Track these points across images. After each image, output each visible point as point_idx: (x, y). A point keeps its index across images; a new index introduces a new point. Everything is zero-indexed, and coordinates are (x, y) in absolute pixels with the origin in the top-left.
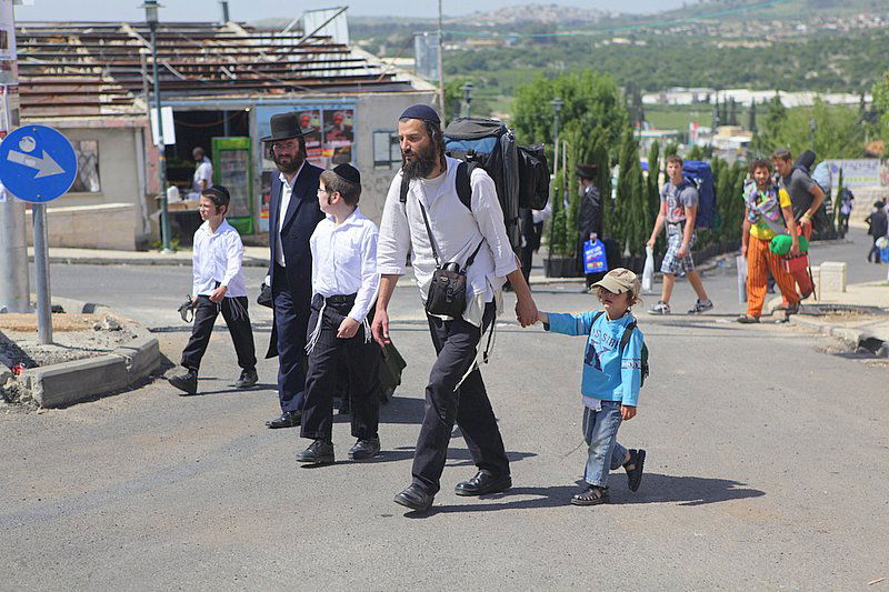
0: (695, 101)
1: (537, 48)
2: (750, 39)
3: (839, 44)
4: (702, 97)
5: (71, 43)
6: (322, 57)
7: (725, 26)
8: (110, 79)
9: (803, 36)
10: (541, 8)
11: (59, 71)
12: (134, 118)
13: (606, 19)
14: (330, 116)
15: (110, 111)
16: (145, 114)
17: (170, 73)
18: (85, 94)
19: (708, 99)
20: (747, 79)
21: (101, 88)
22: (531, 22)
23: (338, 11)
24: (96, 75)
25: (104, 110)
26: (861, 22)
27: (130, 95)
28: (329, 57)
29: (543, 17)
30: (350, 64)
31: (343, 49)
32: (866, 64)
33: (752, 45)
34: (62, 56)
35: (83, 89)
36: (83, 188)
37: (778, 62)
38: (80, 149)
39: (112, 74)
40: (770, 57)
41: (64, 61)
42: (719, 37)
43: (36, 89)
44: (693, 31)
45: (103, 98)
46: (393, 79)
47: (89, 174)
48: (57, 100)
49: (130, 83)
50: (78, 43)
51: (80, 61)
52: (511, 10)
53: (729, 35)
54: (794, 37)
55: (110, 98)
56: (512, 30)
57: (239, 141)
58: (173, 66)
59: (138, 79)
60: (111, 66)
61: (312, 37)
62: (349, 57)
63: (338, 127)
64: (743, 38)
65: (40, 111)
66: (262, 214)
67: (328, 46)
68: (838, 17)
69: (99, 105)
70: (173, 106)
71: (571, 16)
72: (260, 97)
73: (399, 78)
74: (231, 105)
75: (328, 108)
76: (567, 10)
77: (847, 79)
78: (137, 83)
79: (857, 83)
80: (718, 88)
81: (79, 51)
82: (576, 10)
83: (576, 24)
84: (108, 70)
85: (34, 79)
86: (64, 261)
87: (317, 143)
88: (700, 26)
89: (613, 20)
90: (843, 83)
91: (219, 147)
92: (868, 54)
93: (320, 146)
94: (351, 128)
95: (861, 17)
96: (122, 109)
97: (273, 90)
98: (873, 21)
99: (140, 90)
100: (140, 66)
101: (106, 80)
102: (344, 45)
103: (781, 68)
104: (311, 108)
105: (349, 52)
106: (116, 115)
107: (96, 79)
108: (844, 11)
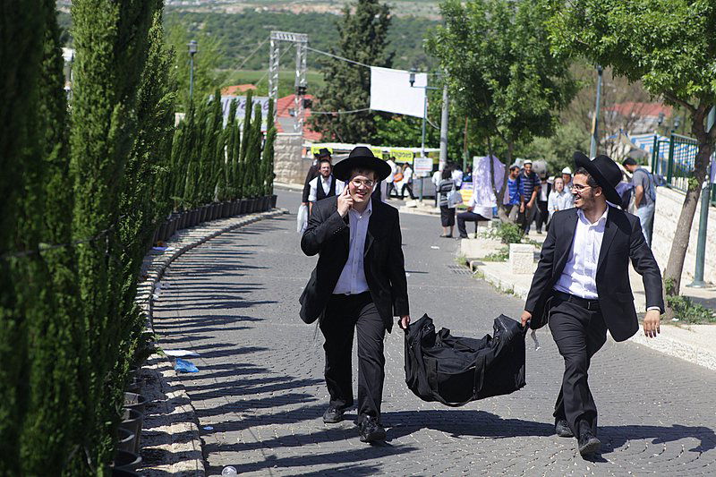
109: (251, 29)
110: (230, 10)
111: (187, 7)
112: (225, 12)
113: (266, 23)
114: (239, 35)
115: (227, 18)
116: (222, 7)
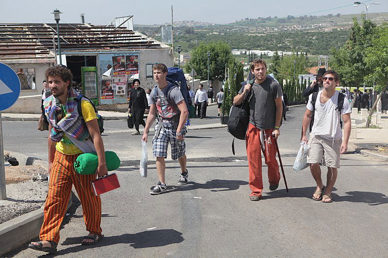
0: (241, 54)
1: (187, 35)
2: (259, 33)
3: (288, 35)
4: (244, 52)
5: (24, 30)
6: (122, 35)
7: (250, 28)
8: (40, 44)
9: (276, 32)
10: (188, 22)
11: (20, 40)
12: (49, 59)
13: (211, 26)
14: (128, 58)
15: (40, 57)
16: (54, 58)
17: (64, 41)
18: (30, 49)
19: (246, 53)
20: (258, 46)
21: (36, 47)
22: (185, 27)
23: (129, 18)
24: (34, 42)
25: (37, 56)
26: (295, 28)
27: (48, 50)
28: (125, 35)
29: (189, 25)
30: (134, 38)
31: (131, 32)
32: (298, 42)
33: (260, 35)
34: (21, 35)
35: (29, 48)
36: (29, 88)
37: (269, 41)
38: (28, 72)
39: (40, 42)
40: (266, 39)
41: (21, 37)
42: (248, 32)
43: (10, 48)
44: (240, 30)
45: (37, 51)
46: (152, 43)
47: (31, 82)
48: (18, 52)
49: (47, 45)
50: (27, 30)
51: (27, 37)
52: (178, 23)
53: (252, 32)
54: (273, 32)
55: (40, 51)
56: (178, 29)
57: (92, 68)
58: (65, 39)
59: (51, 44)
60: (40, 39)
61: (119, 27)
62: (134, 35)
63: (132, 62)
64: (256, 33)
65: (11, 57)
66: (102, 98)
67: (125, 31)
68: (288, 26)
69: (35, 54)
70: (66, 54)
71: (198, 25)
72: (101, 51)
73: (155, 43)
74: (89, 54)
75: (127, 55)
76: (197, 23)
77: (291, 47)
78: (50, 45)
79: (295, 48)
80: (249, 50)
81: (27, 33)
82: (200, 23)
83: (200, 27)
84: (39, 40)
85: (9, 44)
86: (21, 120)
87: (124, 69)
88: (242, 28)
89: (213, 26)
90: (290, 48)
91: (84, 71)
92: (298, 38)
93: (125, 70)
94: (137, 63)
95: (295, 26)
96: (45, 55)
97: (105, 48)
98: (299, 27)
99: (52, 48)
100: (52, 39)
101: (38, 44)
102: (132, 31)
103: (270, 43)
104: (121, 55)
105: (134, 33)
106: (42, 58)
107: (34, 44)
108: (289, 24)
109: (335, 38)
110: (326, 30)
111: (308, 30)
112: (324, 31)
113: (342, 35)
114: (330, 41)
115: (325, 34)
116: (323, 29)
